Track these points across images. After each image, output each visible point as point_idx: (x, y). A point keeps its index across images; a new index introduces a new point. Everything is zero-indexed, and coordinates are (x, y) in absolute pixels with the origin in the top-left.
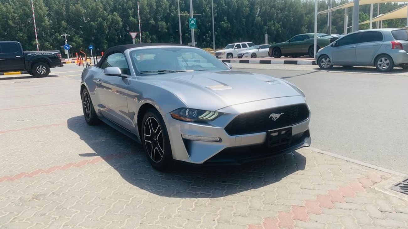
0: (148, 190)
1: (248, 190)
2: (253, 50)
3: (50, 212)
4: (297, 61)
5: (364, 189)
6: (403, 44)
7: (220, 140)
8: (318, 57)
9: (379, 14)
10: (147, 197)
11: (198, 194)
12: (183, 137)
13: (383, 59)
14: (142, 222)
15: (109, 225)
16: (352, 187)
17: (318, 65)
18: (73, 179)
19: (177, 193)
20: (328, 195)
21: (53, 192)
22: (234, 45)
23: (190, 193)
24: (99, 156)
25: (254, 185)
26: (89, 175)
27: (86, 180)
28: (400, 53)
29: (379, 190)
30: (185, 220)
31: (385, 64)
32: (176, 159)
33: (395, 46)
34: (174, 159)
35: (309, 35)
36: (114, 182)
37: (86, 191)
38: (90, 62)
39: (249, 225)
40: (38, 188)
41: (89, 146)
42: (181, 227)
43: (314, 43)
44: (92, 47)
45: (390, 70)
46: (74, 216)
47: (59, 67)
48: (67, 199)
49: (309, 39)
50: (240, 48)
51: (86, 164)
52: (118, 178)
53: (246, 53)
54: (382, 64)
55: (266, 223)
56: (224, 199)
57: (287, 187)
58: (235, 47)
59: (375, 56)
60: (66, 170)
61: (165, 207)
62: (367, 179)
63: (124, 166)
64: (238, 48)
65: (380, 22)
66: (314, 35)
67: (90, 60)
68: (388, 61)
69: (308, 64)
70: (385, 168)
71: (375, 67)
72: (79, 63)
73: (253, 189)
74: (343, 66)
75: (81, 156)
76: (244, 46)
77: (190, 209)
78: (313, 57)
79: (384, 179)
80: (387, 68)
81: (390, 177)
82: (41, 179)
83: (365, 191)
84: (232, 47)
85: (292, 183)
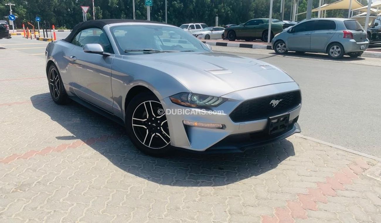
0: (144, 178)
1: (249, 177)
2: (206, 32)
3: (42, 205)
4: (252, 45)
5: (357, 176)
6: (354, 33)
7: (223, 127)
8: (274, 42)
9: (324, 4)
10: (146, 186)
11: (199, 182)
12: (184, 123)
13: (335, 47)
14: (150, 215)
15: (114, 219)
16: (346, 174)
17: (273, 49)
18: (56, 166)
19: (177, 181)
20: (327, 182)
21: (38, 181)
22: (188, 25)
23: (191, 181)
24: (80, 140)
25: (253, 172)
26: (73, 161)
27: (72, 167)
28: (351, 42)
29: (371, 177)
30: (195, 212)
31: (336, 52)
32: (174, 146)
33: (346, 35)
34: (171, 146)
35: (263, 19)
36: (104, 170)
37: (76, 180)
38: (39, 35)
39: (263, 216)
40: (18, 176)
41: (64, 128)
42: (194, 221)
43: (268, 28)
44: (39, 19)
45: (341, 58)
46: (71, 210)
47: (6, 39)
48: (57, 190)
49: (263, 24)
50: (194, 28)
51: (67, 148)
52: (107, 165)
53: (200, 34)
54: (334, 52)
55: (279, 213)
56: (227, 188)
57: (285, 174)
58: (189, 27)
59: (328, 44)
60: (46, 155)
61: (169, 197)
62: (355, 165)
63: (109, 151)
64: (192, 29)
65: (324, 11)
66: (268, 20)
67: (39, 33)
68: (339, 49)
69: (263, 48)
70: (368, 154)
71: (327, 54)
72: (27, 36)
73: (254, 177)
74: (296, 51)
75: (59, 139)
76: (198, 27)
77: (197, 199)
78: (267, 42)
79: (371, 165)
80: (338, 55)
81: (376, 163)
82: (19, 166)
83: (358, 177)
84: (187, 27)
85: (288, 169)
